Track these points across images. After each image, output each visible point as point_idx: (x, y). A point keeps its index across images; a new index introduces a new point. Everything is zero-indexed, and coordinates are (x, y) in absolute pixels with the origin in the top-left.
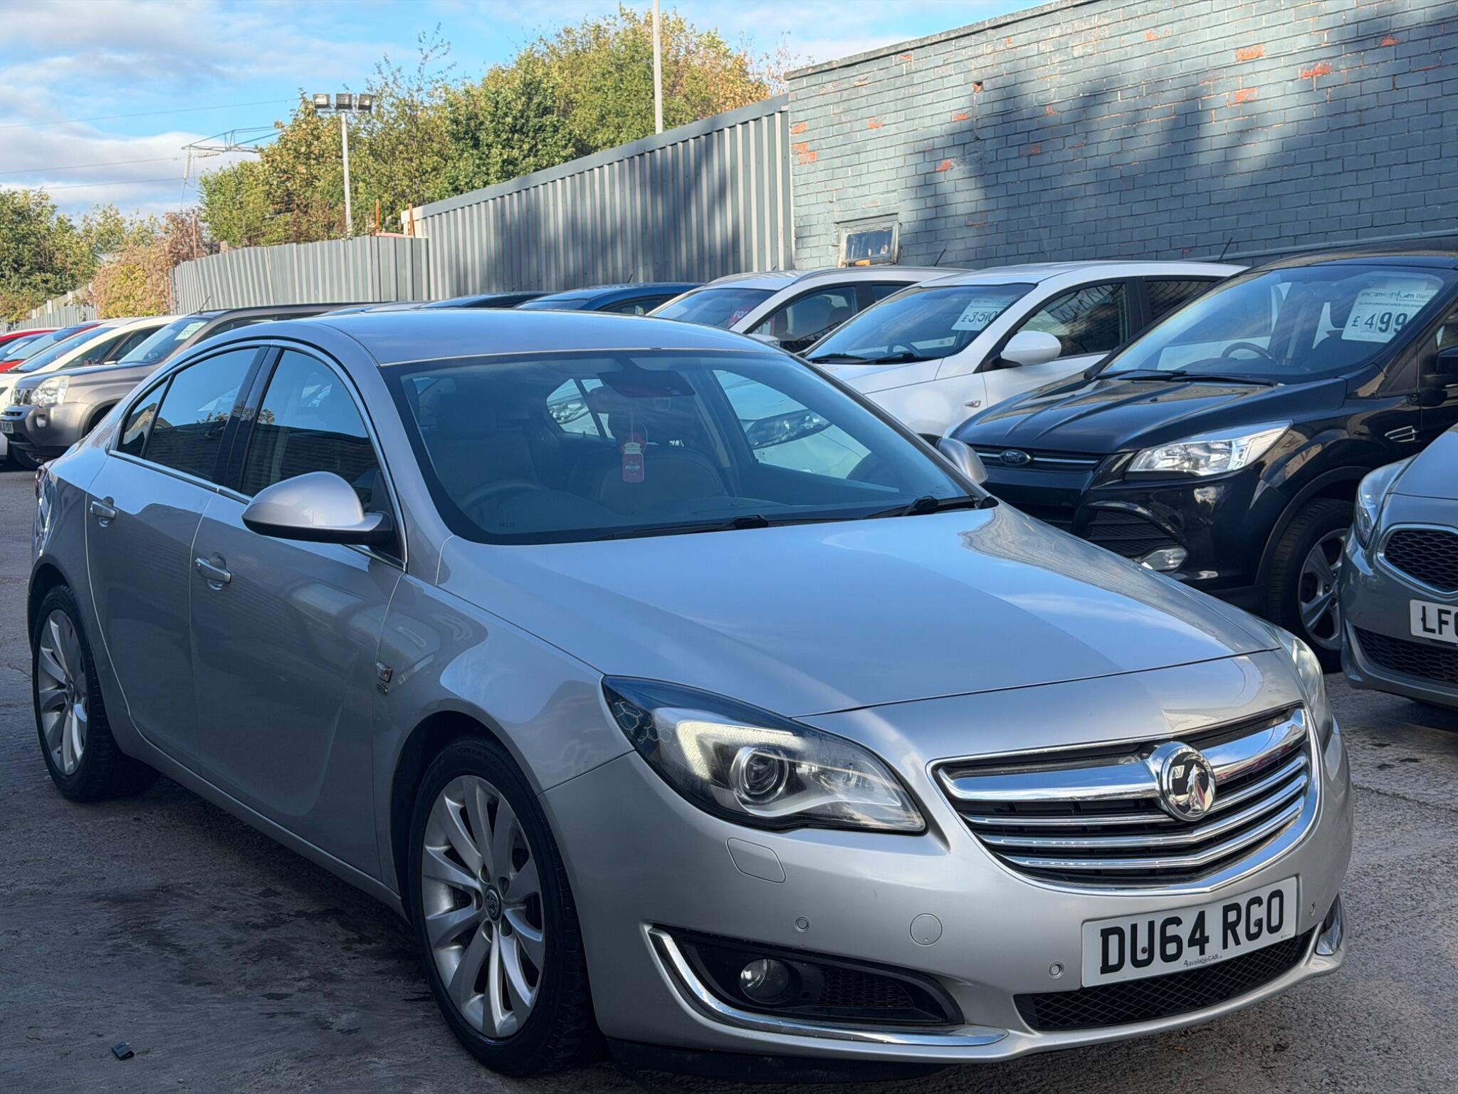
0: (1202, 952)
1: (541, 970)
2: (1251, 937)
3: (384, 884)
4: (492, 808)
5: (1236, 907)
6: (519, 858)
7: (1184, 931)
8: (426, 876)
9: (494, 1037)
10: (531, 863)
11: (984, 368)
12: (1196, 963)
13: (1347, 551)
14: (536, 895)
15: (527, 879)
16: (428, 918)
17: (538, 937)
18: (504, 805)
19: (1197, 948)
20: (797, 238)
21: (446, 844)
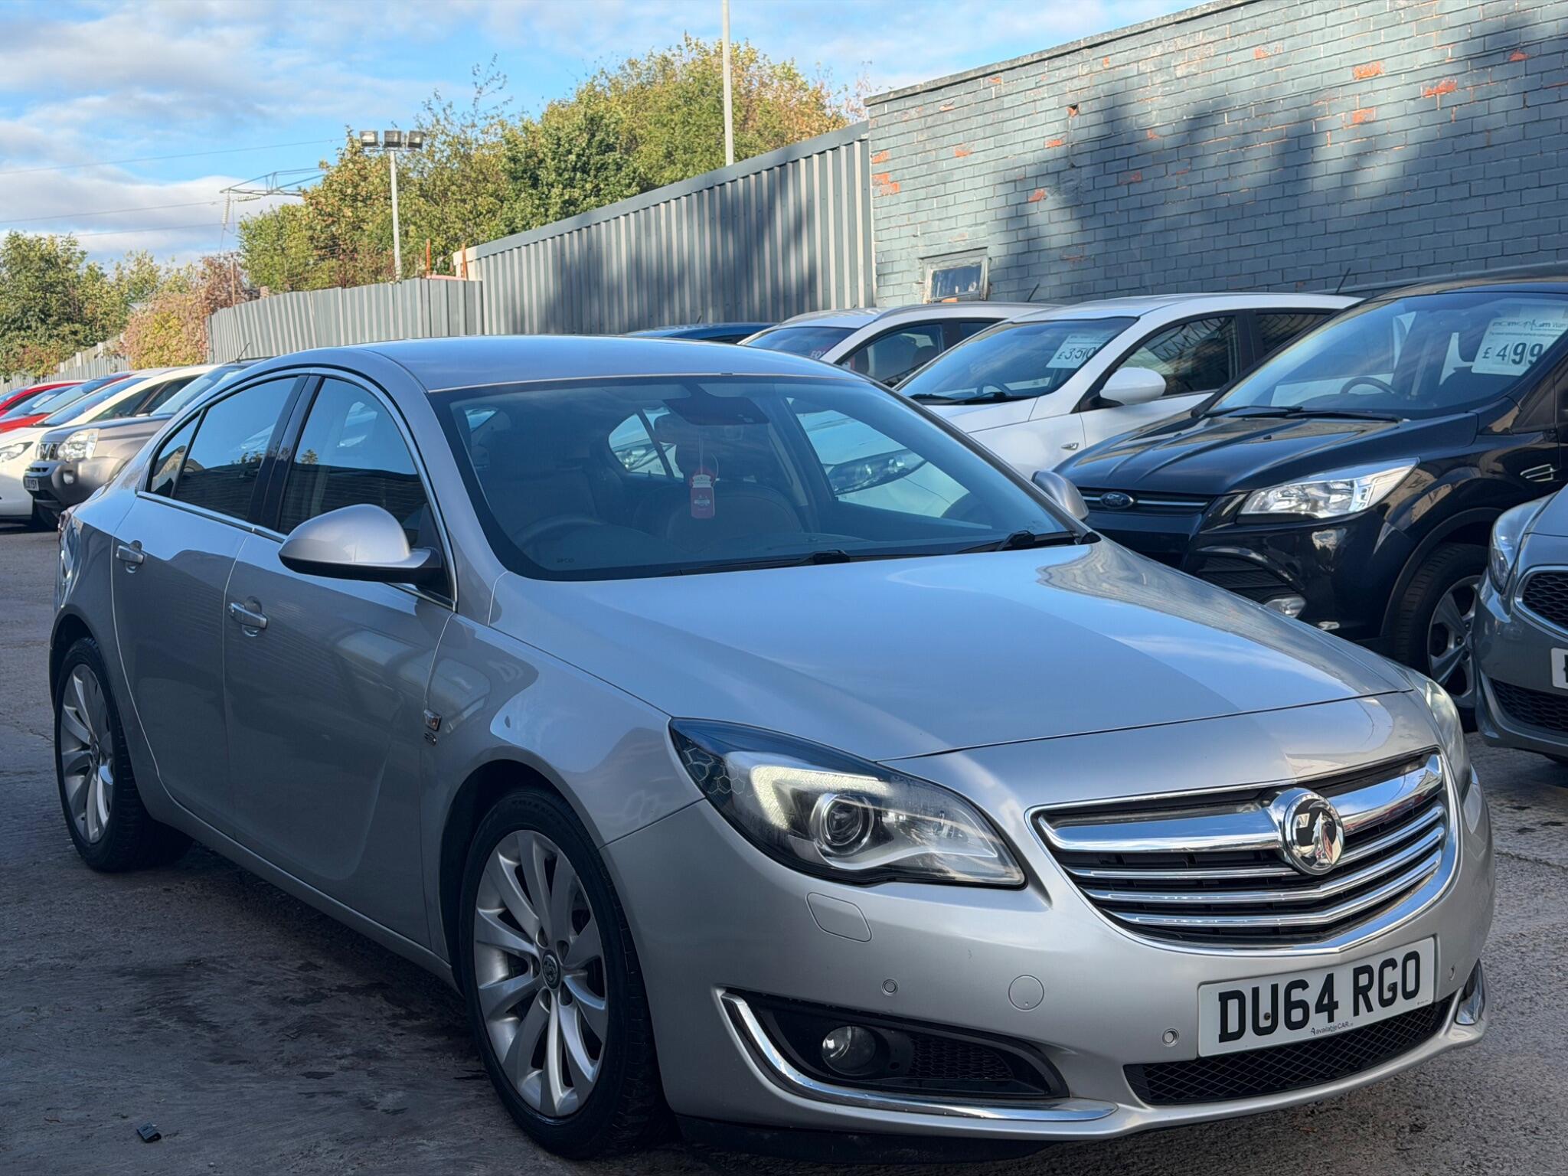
0: (1331, 1019)
1: (603, 1040)
2: (1385, 1003)
3: (434, 953)
4: (550, 865)
5: (1368, 970)
6: (579, 920)
7: (1311, 996)
8: (478, 942)
9: (553, 1116)
10: (592, 924)
11: (1082, 408)
12: (1324, 1030)
13: (1482, 598)
14: (598, 960)
15: (589, 942)
16: (481, 987)
17: (600, 1005)
18: (563, 861)
19: (1326, 1014)
20: (879, 275)
21: (500, 907)
